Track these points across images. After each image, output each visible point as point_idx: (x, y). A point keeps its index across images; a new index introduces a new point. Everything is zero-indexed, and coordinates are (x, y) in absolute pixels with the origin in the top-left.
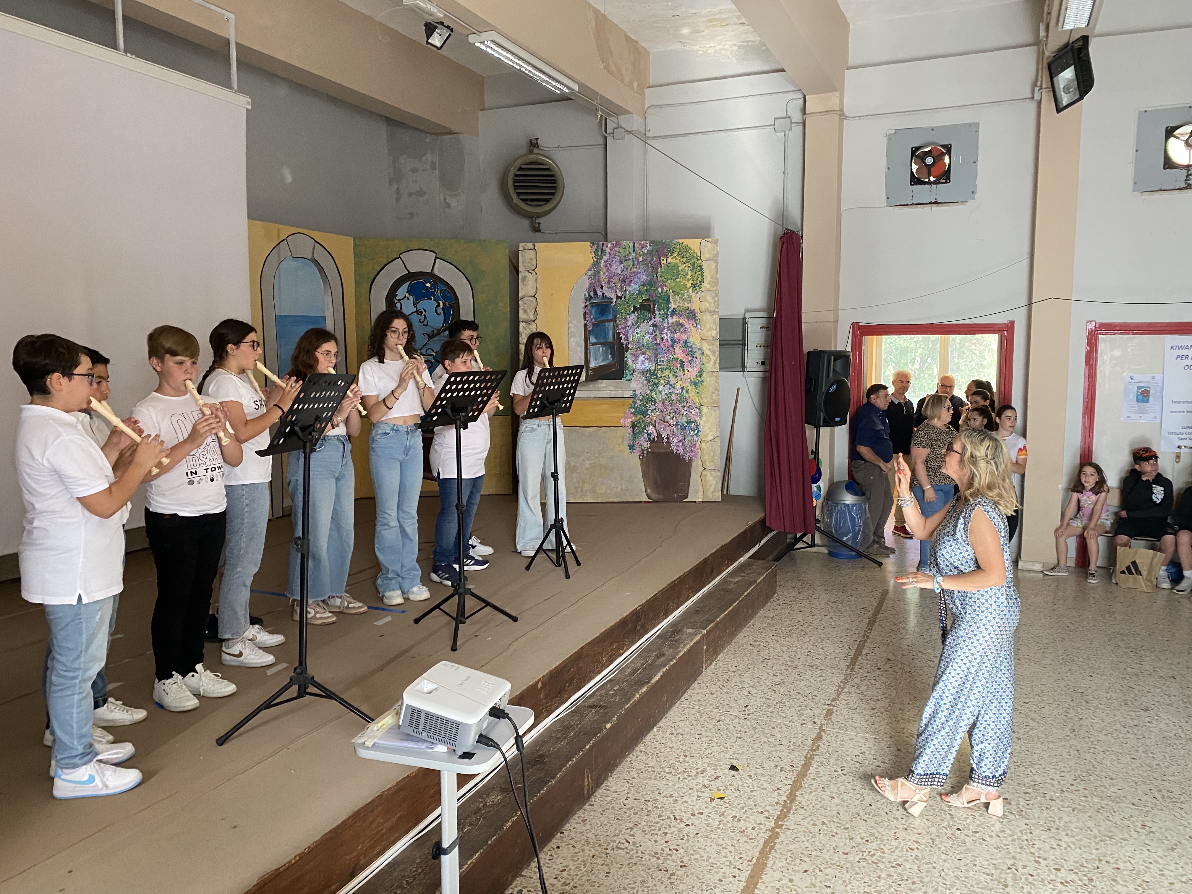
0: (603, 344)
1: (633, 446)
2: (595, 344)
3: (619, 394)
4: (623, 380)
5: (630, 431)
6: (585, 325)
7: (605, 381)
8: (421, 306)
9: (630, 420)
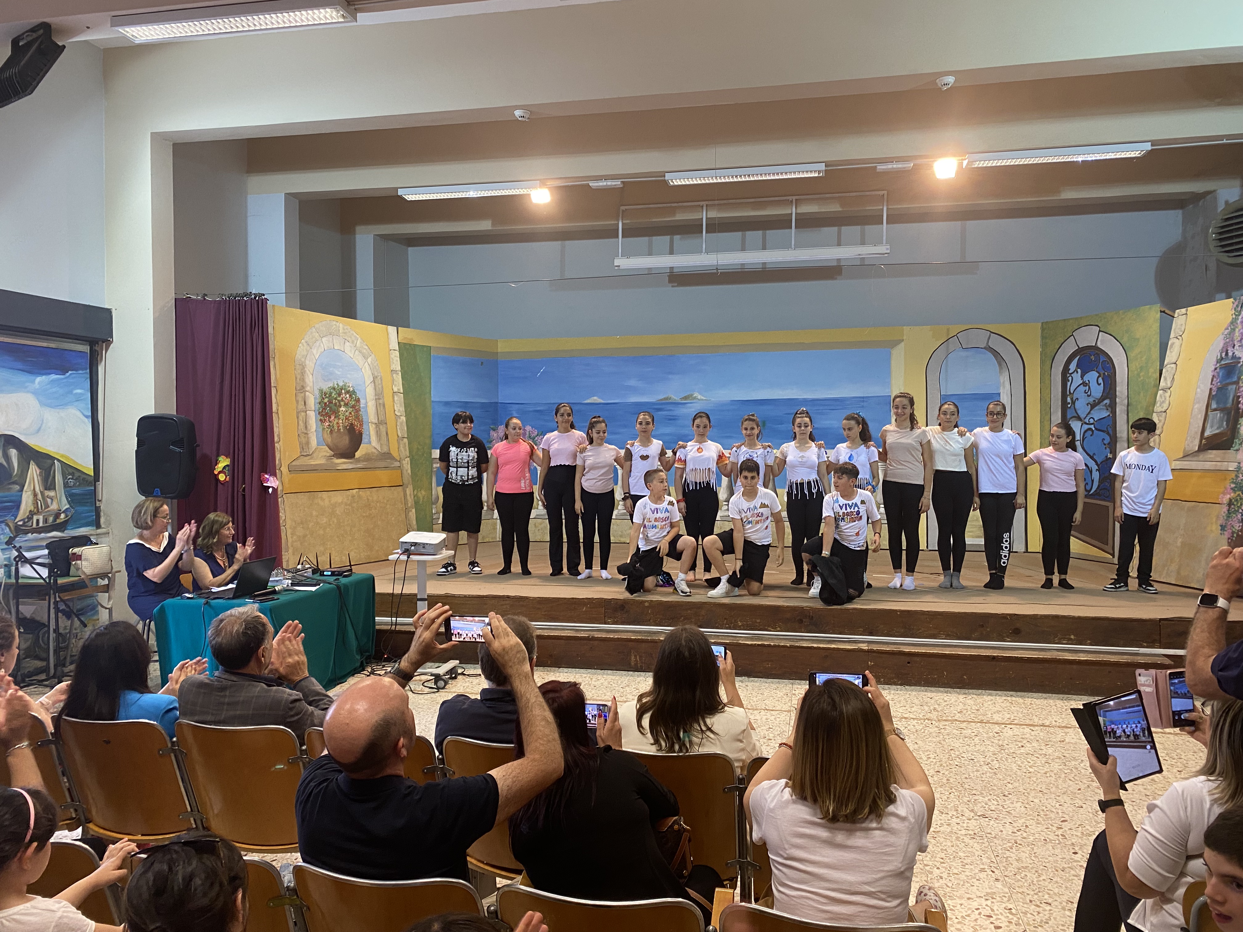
0: (1221, 410)
1: (1225, 526)
2: (1215, 410)
3: (1224, 466)
4: (1231, 451)
5: (1225, 509)
6: (1211, 389)
7: (1214, 452)
8: (1086, 378)
9: (1228, 496)
